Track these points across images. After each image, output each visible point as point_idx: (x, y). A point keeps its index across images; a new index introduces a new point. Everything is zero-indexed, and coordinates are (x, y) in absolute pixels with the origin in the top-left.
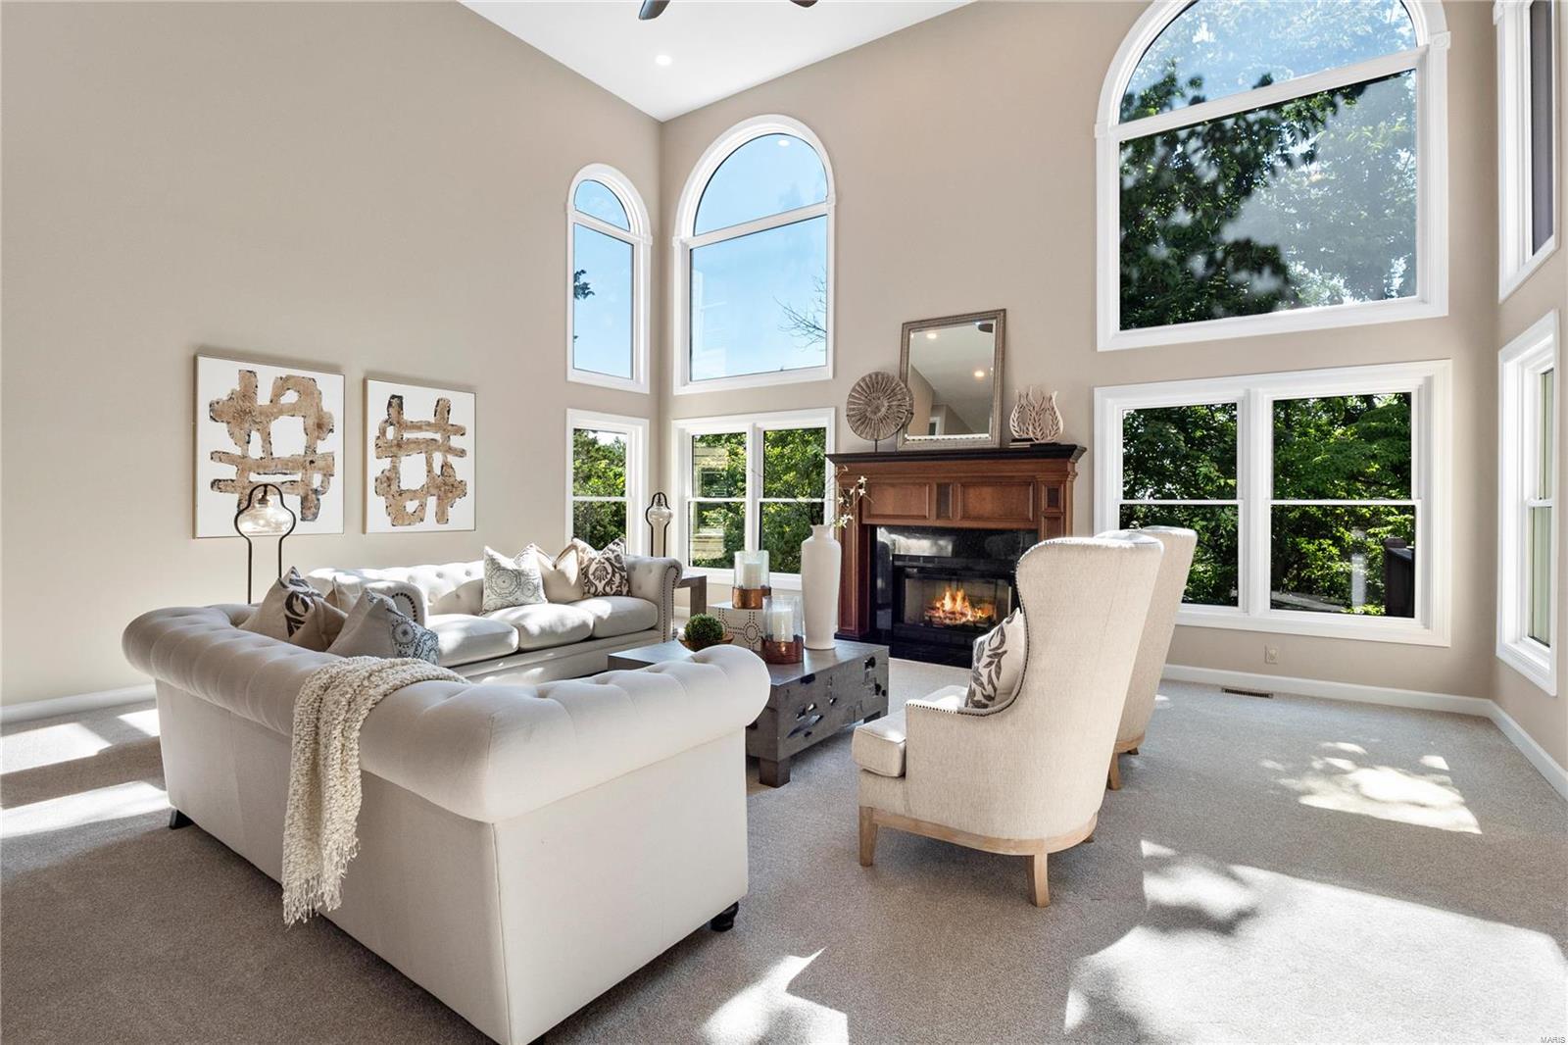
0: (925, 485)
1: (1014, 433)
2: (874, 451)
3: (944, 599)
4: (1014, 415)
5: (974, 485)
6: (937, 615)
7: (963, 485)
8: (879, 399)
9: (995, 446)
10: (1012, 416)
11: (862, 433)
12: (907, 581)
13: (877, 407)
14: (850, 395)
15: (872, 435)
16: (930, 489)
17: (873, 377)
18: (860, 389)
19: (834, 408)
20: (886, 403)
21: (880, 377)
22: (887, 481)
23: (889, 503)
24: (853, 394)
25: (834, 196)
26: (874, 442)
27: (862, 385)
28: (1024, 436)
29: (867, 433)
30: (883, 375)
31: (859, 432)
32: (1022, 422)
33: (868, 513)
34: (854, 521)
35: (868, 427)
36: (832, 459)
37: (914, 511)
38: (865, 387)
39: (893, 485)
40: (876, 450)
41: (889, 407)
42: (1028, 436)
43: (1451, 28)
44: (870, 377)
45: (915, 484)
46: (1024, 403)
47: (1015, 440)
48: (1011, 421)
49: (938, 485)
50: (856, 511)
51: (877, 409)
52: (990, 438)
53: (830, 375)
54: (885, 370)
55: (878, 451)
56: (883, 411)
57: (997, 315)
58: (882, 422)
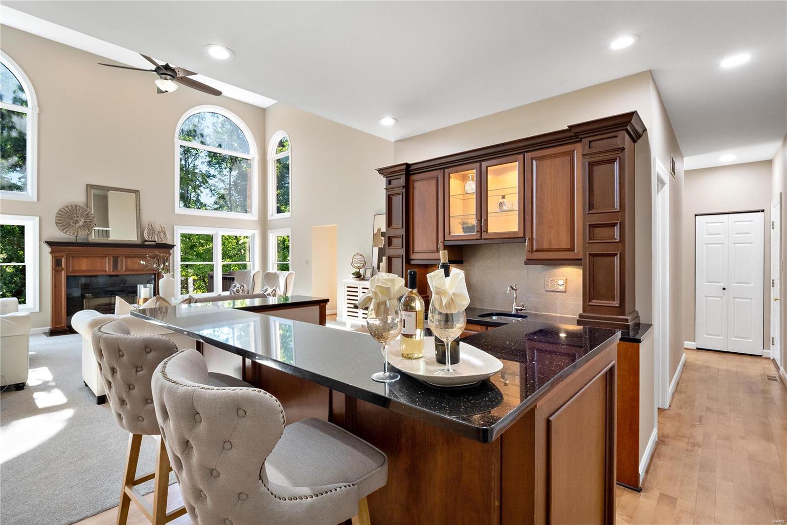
0: (106, 257)
5: (129, 257)
7: (125, 258)
8: (78, 217)
10: (145, 232)
11: (66, 231)
12: (84, 300)
13: (77, 221)
14: (58, 213)
15: (74, 234)
16: (109, 260)
17: (74, 207)
18: (65, 211)
19: (38, 218)
20: (83, 220)
21: (78, 207)
22: (83, 255)
23: (84, 265)
24: (59, 212)
25: (38, 108)
26: (75, 237)
27: (66, 209)
28: (150, 240)
29: (70, 232)
30: (80, 207)
31: (64, 231)
32: (149, 234)
33: (70, 270)
34: (63, 274)
35: (71, 230)
36: (50, 243)
37: (99, 268)
38: (68, 211)
39: (87, 257)
40: (76, 240)
41: (85, 222)
42: (153, 240)
43: (258, 154)
44: (72, 206)
45: (100, 257)
46: (150, 227)
47: (147, 241)
48: (145, 234)
49: (113, 257)
50: (65, 269)
51: (77, 222)
52: (136, 240)
53: (35, 199)
54: (79, 204)
55: (78, 241)
56: (81, 223)
57: (136, 192)
58: (80, 228)
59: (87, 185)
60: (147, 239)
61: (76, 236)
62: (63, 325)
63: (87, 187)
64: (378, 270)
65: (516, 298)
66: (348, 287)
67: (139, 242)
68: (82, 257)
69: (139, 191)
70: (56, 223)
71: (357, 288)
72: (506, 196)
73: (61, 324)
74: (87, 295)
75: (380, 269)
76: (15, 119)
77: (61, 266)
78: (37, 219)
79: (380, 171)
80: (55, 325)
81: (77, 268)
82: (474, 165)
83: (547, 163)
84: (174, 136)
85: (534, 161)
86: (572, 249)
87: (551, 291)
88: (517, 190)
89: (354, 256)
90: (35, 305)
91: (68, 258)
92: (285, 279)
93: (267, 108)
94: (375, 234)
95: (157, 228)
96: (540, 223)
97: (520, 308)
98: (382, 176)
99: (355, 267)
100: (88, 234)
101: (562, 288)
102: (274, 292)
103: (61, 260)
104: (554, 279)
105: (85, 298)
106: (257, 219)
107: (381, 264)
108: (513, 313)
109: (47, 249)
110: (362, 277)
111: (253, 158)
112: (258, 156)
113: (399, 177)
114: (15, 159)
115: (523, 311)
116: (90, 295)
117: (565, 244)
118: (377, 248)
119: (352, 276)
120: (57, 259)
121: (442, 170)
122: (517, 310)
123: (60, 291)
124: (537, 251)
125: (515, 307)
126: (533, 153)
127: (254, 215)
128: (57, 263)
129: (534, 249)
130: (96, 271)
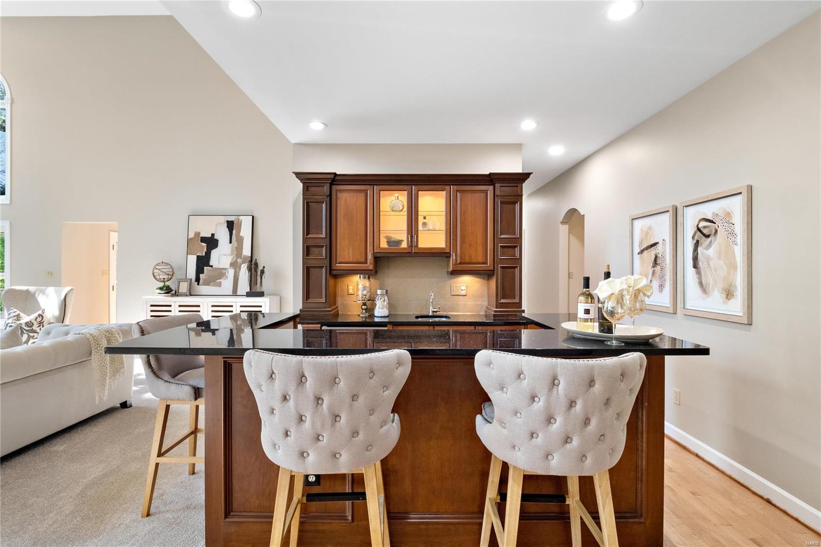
64: (197, 283)
65: (432, 303)
66: (152, 306)
71: (170, 306)
72: (427, 218)
75: (201, 282)
79: (298, 175)
82: (406, 187)
83: (469, 195)
85: (458, 193)
86: (486, 263)
87: (456, 295)
88: (444, 213)
89: (158, 265)
92: (63, 297)
94: (191, 239)
96: (463, 242)
97: (436, 310)
98: (299, 181)
99: (159, 280)
101: (463, 293)
102: (39, 319)
104: (458, 285)
107: (201, 275)
108: (430, 315)
110: (173, 292)
113: (323, 185)
115: (438, 313)
117: (480, 259)
118: (195, 257)
119: (159, 291)
121: (372, 186)
122: (433, 312)
124: (460, 264)
125: (431, 309)
126: (458, 186)
129: (458, 262)
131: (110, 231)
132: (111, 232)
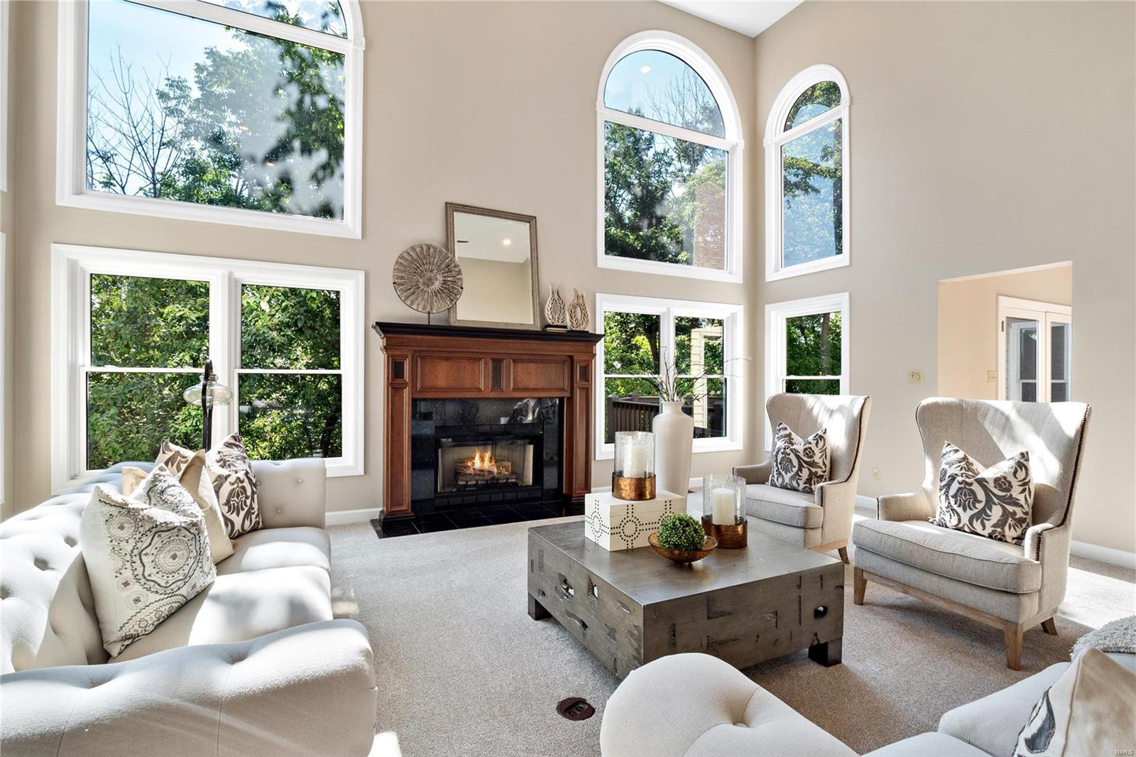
0: (480, 359)
1: (549, 321)
2: (427, 323)
3: (474, 458)
4: (548, 306)
5: (522, 361)
6: (468, 472)
7: (514, 361)
8: (432, 271)
9: (537, 329)
10: (547, 306)
11: (412, 303)
12: (440, 450)
13: (430, 279)
14: (397, 262)
15: (424, 308)
16: (486, 364)
17: (425, 248)
18: (409, 258)
19: (363, 272)
20: (440, 278)
21: (432, 250)
22: (441, 355)
23: (442, 376)
24: (400, 260)
25: (363, 40)
26: (427, 315)
27: (412, 253)
28: (556, 323)
29: (419, 304)
30: (435, 249)
31: (408, 302)
32: (554, 311)
33: (419, 386)
34: (406, 393)
35: (420, 299)
36: (384, 328)
37: (468, 384)
38: (415, 257)
39: (447, 359)
40: (429, 322)
41: (445, 282)
42: (560, 324)
43: (744, 139)
44: (422, 248)
45: (469, 359)
46: (556, 297)
47: (549, 326)
48: (546, 311)
49: (493, 360)
50: (410, 384)
51: (430, 282)
52: (532, 322)
53: (358, 235)
54: (434, 244)
55: (431, 324)
56: (437, 285)
57: (530, 219)
58: (436, 296)
59: (446, 203)
60: (550, 322)
61: (429, 313)
62: (404, 508)
63: (446, 208)
67: (538, 328)
68: (441, 358)
69: (535, 217)
70: (394, 283)
73: (402, 505)
74: (444, 440)
76: (325, 70)
77: (403, 378)
78: (362, 275)
80: (392, 506)
81: (429, 383)
84: (596, 99)
90: (356, 462)
91: (415, 360)
93: (758, 36)
95: (569, 298)
100: (449, 309)
102: (1021, 475)
103: (403, 363)
105: (440, 447)
106: (741, 282)
109: (378, 340)
111: (734, 147)
112: (743, 141)
114: (321, 155)
116: (450, 440)
120: (395, 362)
123: (401, 433)
127: (734, 270)
128: (395, 370)
130: (464, 389)
131: (998, 295)
132: (1000, 297)
